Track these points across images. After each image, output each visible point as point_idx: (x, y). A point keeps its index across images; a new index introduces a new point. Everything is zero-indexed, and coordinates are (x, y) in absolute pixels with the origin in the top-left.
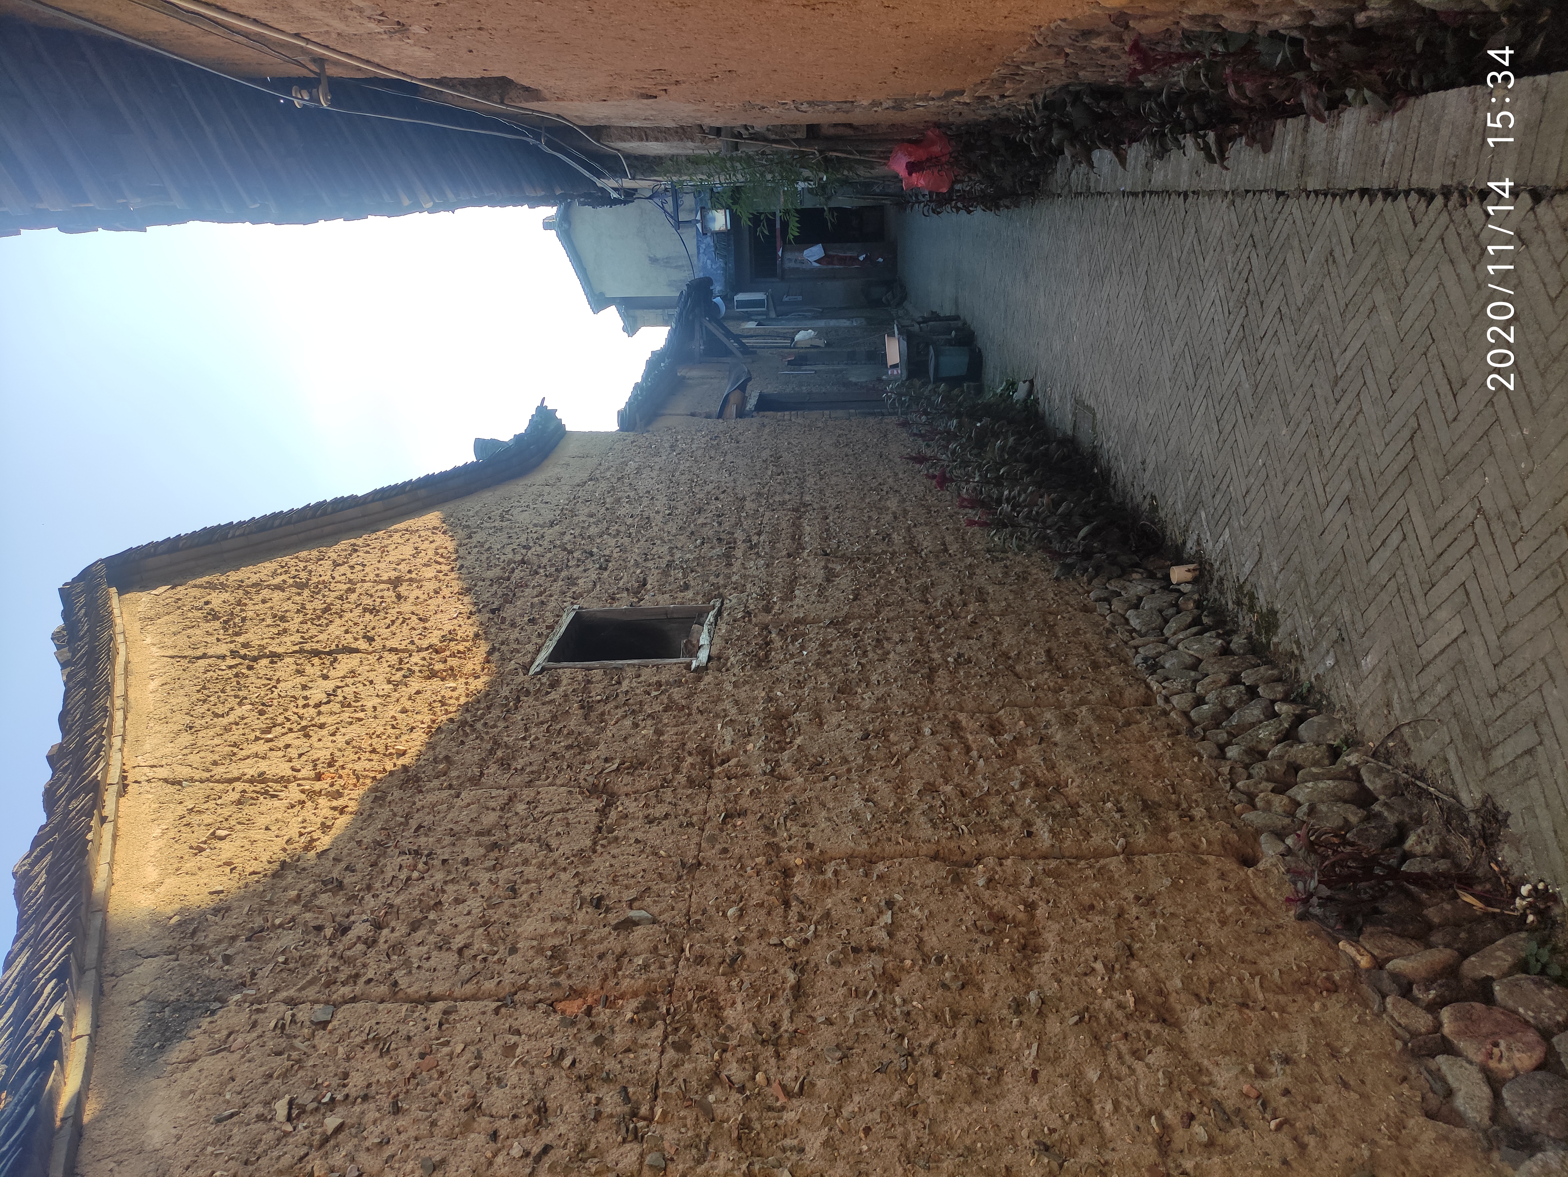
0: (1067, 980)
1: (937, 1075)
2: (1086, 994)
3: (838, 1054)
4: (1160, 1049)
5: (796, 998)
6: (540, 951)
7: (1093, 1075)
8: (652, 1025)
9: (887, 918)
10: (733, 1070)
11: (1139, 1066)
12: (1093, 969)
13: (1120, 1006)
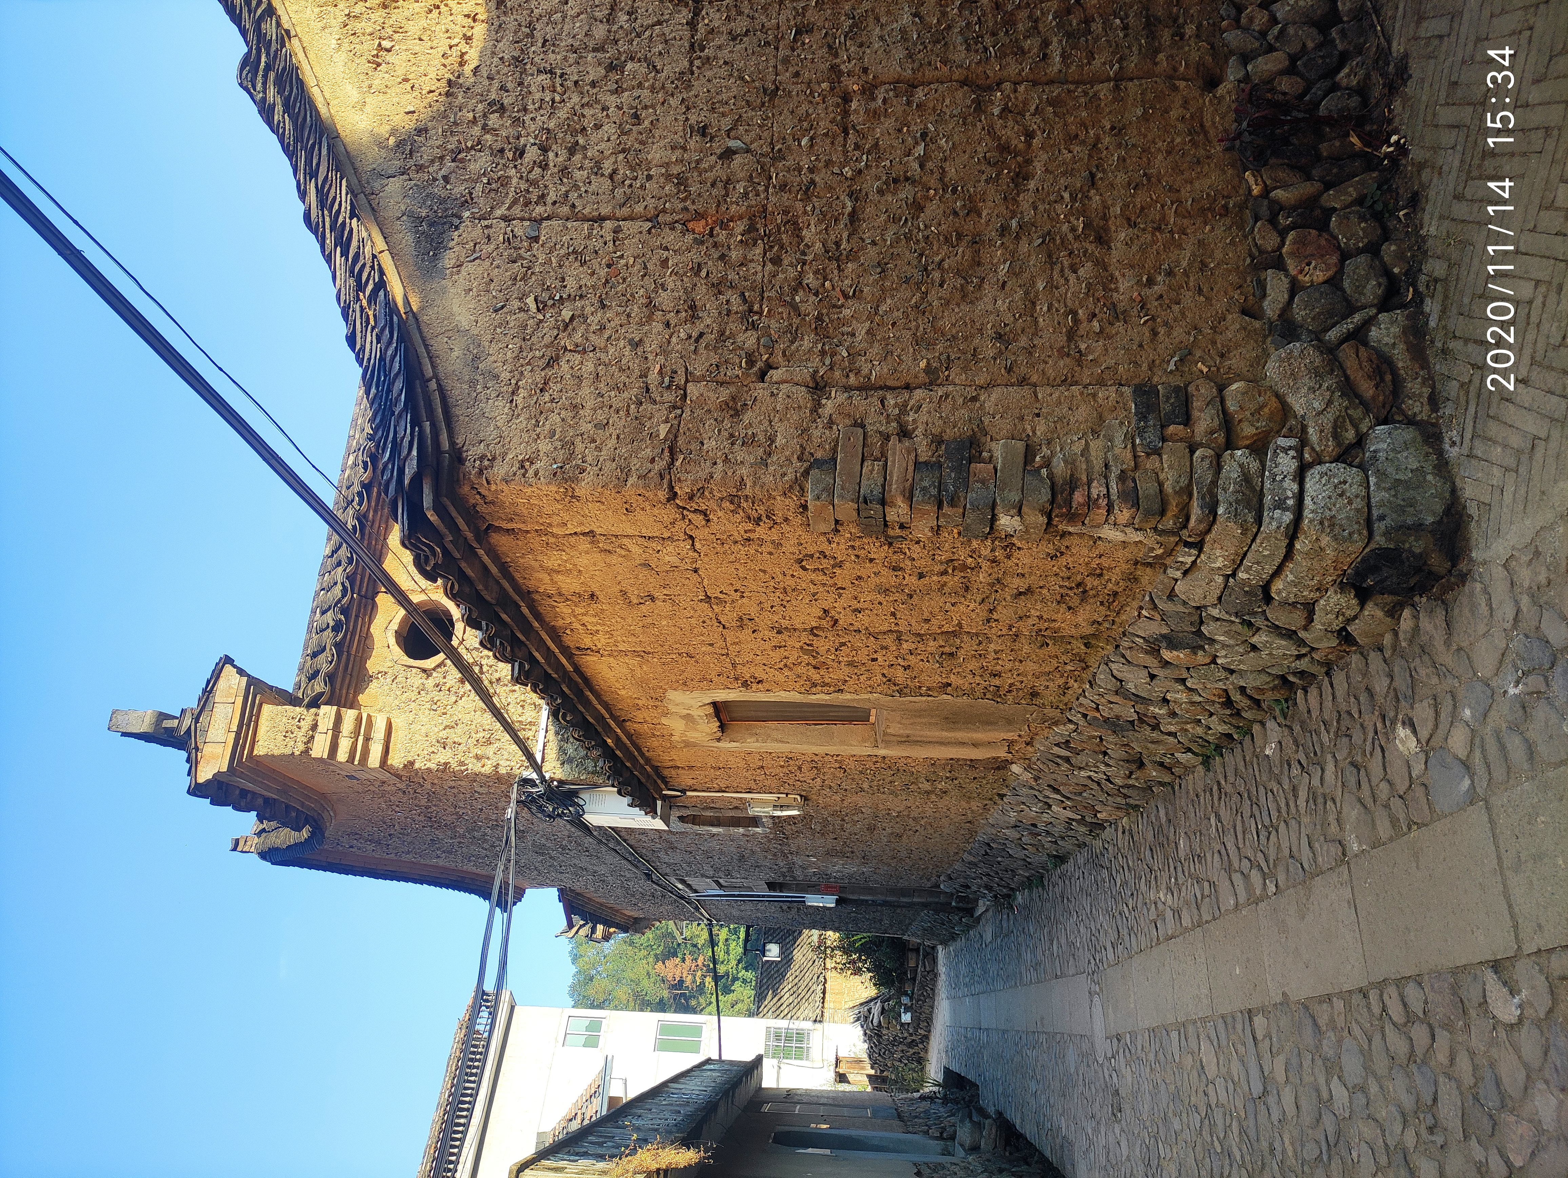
0: (1041, 207)
1: (941, 286)
2: (1052, 219)
3: (879, 270)
4: (1089, 264)
5: (852, 222)
6: (668, 177)
7: (1040, 286)
8: (755, 244)
9: (920, 150)
10: (810, 279)
11: (1072, 278)
12: (1062, 197)
13: (1073, 229)
